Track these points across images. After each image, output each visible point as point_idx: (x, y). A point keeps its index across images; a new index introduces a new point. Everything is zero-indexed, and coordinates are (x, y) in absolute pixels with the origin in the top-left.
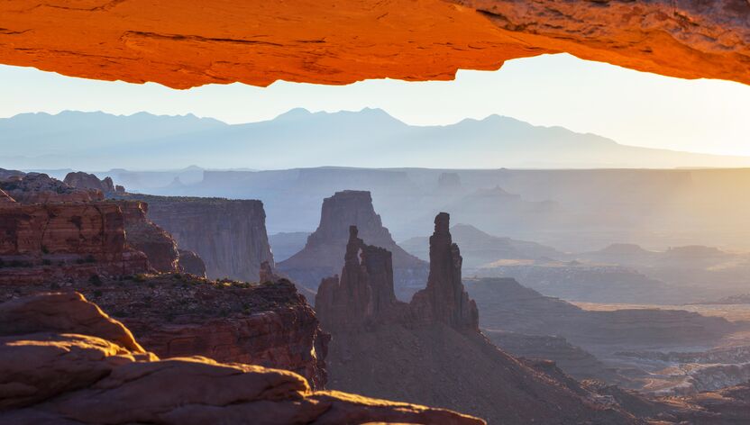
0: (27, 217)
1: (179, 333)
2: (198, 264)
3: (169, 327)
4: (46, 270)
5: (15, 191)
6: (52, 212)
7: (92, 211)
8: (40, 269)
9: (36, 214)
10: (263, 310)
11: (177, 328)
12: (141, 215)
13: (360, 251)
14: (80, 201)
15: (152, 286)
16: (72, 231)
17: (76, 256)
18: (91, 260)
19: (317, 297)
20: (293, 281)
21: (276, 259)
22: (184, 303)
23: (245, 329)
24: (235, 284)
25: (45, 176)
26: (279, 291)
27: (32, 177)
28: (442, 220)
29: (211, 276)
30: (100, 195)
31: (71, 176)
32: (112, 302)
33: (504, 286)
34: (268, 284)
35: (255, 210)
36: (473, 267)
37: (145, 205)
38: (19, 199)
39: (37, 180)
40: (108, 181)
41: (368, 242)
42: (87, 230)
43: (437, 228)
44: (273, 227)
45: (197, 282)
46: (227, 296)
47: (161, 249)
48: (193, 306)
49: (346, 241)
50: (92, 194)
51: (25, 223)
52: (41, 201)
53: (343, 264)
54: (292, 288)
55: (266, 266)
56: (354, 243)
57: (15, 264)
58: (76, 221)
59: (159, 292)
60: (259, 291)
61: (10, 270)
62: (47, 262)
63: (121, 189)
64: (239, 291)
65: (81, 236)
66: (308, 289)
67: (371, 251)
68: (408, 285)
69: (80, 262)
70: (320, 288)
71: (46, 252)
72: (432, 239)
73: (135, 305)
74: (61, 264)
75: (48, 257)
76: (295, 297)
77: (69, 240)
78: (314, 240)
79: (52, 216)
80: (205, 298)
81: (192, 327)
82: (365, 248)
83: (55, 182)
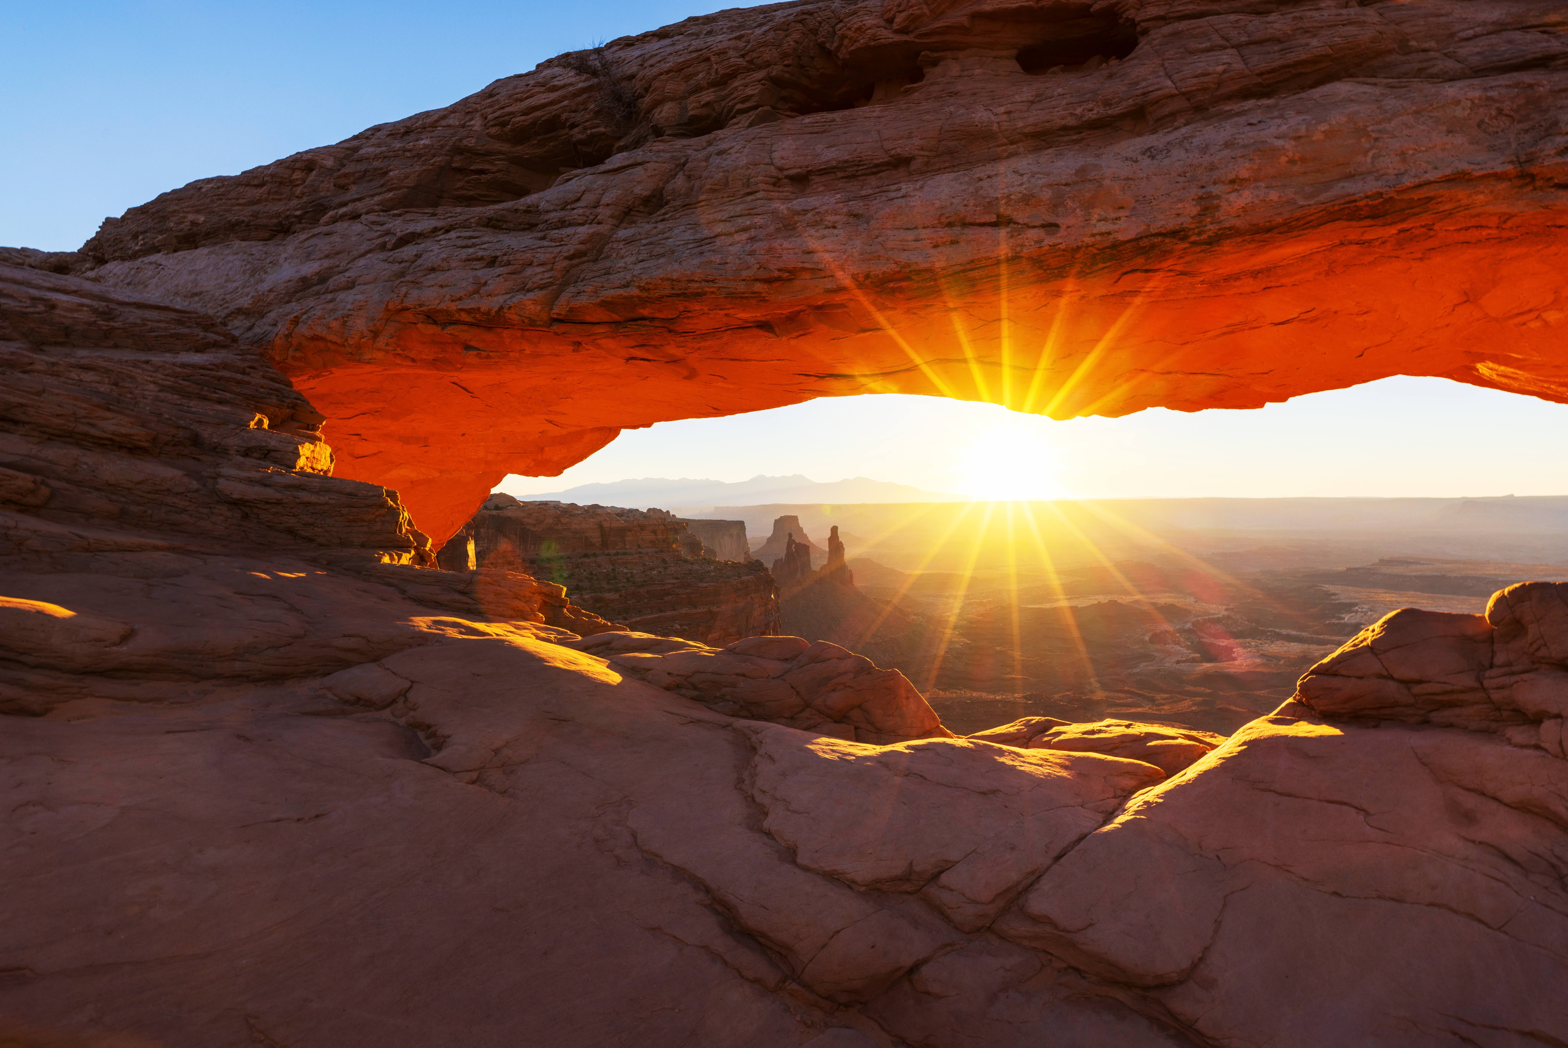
0: (630, 530)
1: (706, 587)
2: (713, 552)
3: (701, 585)
4: (641, 557)
5: (623, 518)
6: (642, 528)
7: (662, 527)
8: (637, 556)
9: (635, 529)
10: (747, 575)
11: (705, 585)
12: (685, 529)
13: (794, 546)
14: (656, 523)
15: (692, 564)
16: (652, 537)
17: (654, 550)
18: (662, 551)
19: (772, 569)
20: (762, 561)
21: (752, 550)
22: (708, 572)
23: (739, 585)
24: (733, 563)
25: (637, 510)
26: (755, 566)
27: (631, 511)
28: (834, 530)
29: (720, 558)
30: (665, 519)
31: (649, 510)
32: (672, 572)
33: (864, 562)
34: (750, 562)
35: (740, 525)
36: (850, 553)
37: (687, 524)
38: (625, 521)
39: (633, 512)
40: (668, 512)
41: (797, 541)
42: (660, 536)
43: (832, 533)
44: (749, 534)
45: (714, 562)
46: (729, 569)
47: (694, 546)
48: (713, 574)
49: (787, 540)
50: (660, 518)
51: (628, 533)
52: (636, 523)
53: (785, 552)
54: (761, 564)
55: (746, 553)
56: (791, 541)
57: (624, 554)
58: (655, 532)
59: (696, 567)
60: (745, 566)
61: (622, 557)
62: (640, 553)
63: (674, 516)
64: (735, 566)
65: (657, 540)
66: (769, 565)
67: (798, 545)
68: (818, 562)
69: (656, 552)
70: (774, 565)
71: (640, 548)
72: (829, 539)
73: (684, 574)
74: (647, 554)
75: (639, 550)
76: (763, 569)
77: (651, 542)
78: (770, 540)
79: (642, 530)
80: (719, 570)
81: (713, 584)
82: (796, 543)
83: (642, 513)
